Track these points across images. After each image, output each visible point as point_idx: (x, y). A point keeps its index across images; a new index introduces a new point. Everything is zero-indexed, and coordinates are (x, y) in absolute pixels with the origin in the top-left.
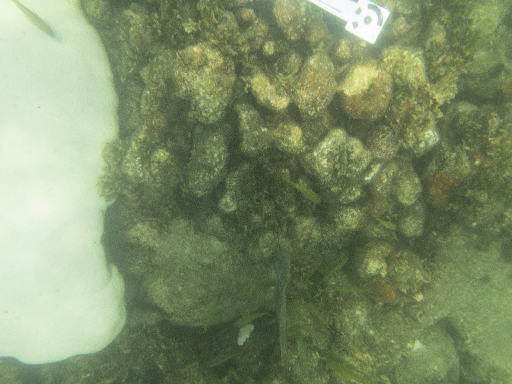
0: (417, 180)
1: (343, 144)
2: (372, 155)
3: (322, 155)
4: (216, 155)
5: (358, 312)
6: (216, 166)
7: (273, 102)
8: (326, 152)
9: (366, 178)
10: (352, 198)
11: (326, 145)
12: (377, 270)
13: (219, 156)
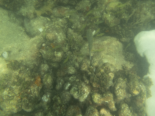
0: (45, 83)
1: (80, 96)
2: (70, 93)
3: (86, 93)
4: (120, 92)
5: (60, 40)
6: (119, 89)
7: (106, 112)
8: (86, 94)
9: (70, 84)
10: (72, 77)
11: (86, 96)
12: (58, 53)
13: (119, 92)
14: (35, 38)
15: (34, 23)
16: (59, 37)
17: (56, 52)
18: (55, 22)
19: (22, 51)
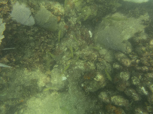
0: (120, 105)
5: (82, 67)
10: (134, 80)
12: (98, 77)
14: (70, 88)
15: (55, 80)
18: (63, 63)
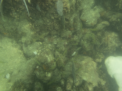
14: (31, 60)
16: (49, 59)
17: (46, 73)
18: (46, 46)
19: (21, 72)
